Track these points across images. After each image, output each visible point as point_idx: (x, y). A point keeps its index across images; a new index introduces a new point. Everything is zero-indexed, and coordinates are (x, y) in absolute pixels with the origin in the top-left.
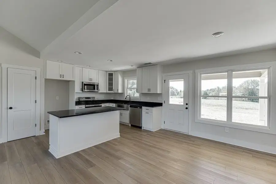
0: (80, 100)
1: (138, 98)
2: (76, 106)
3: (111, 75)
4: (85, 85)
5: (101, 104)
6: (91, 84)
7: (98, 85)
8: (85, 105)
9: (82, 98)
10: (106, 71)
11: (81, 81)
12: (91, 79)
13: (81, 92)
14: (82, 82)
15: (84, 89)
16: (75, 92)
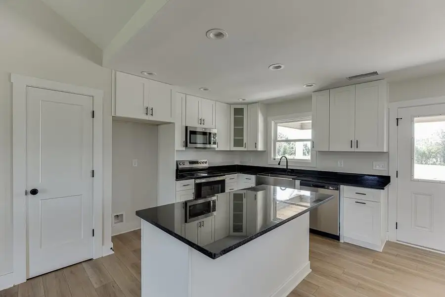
0: (180, 167)
1: (309, 163)
2: (176, 182)
3: (238, 112)
4: (192, 133)
5: (224, 175)
6: (204, 131)
8: (195, 179)
9: (183, 162)
10: (230, 104)
11: (184, 125)
12: (202, 121)
13: (184, 149)
14: (186, 128)
15: (190, 143)
16: (176, 149)
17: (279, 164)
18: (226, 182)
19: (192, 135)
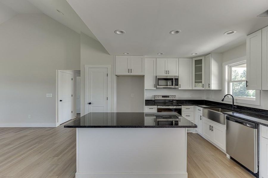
2: (146, 106)
3: (198, 62)
4: (159, 79)
5: (181, 106)
6: (168, 78)
7: (178, 79)
8: (157, 106)
9: (158, 96)
10: (192, 58)
11: (155, 75)
12: (168, 72)
13: (155, 89)
15: (158, 85)
16: (145, 89)
17: (223, 100)
18: (182, 110)
19: (159, 81)
